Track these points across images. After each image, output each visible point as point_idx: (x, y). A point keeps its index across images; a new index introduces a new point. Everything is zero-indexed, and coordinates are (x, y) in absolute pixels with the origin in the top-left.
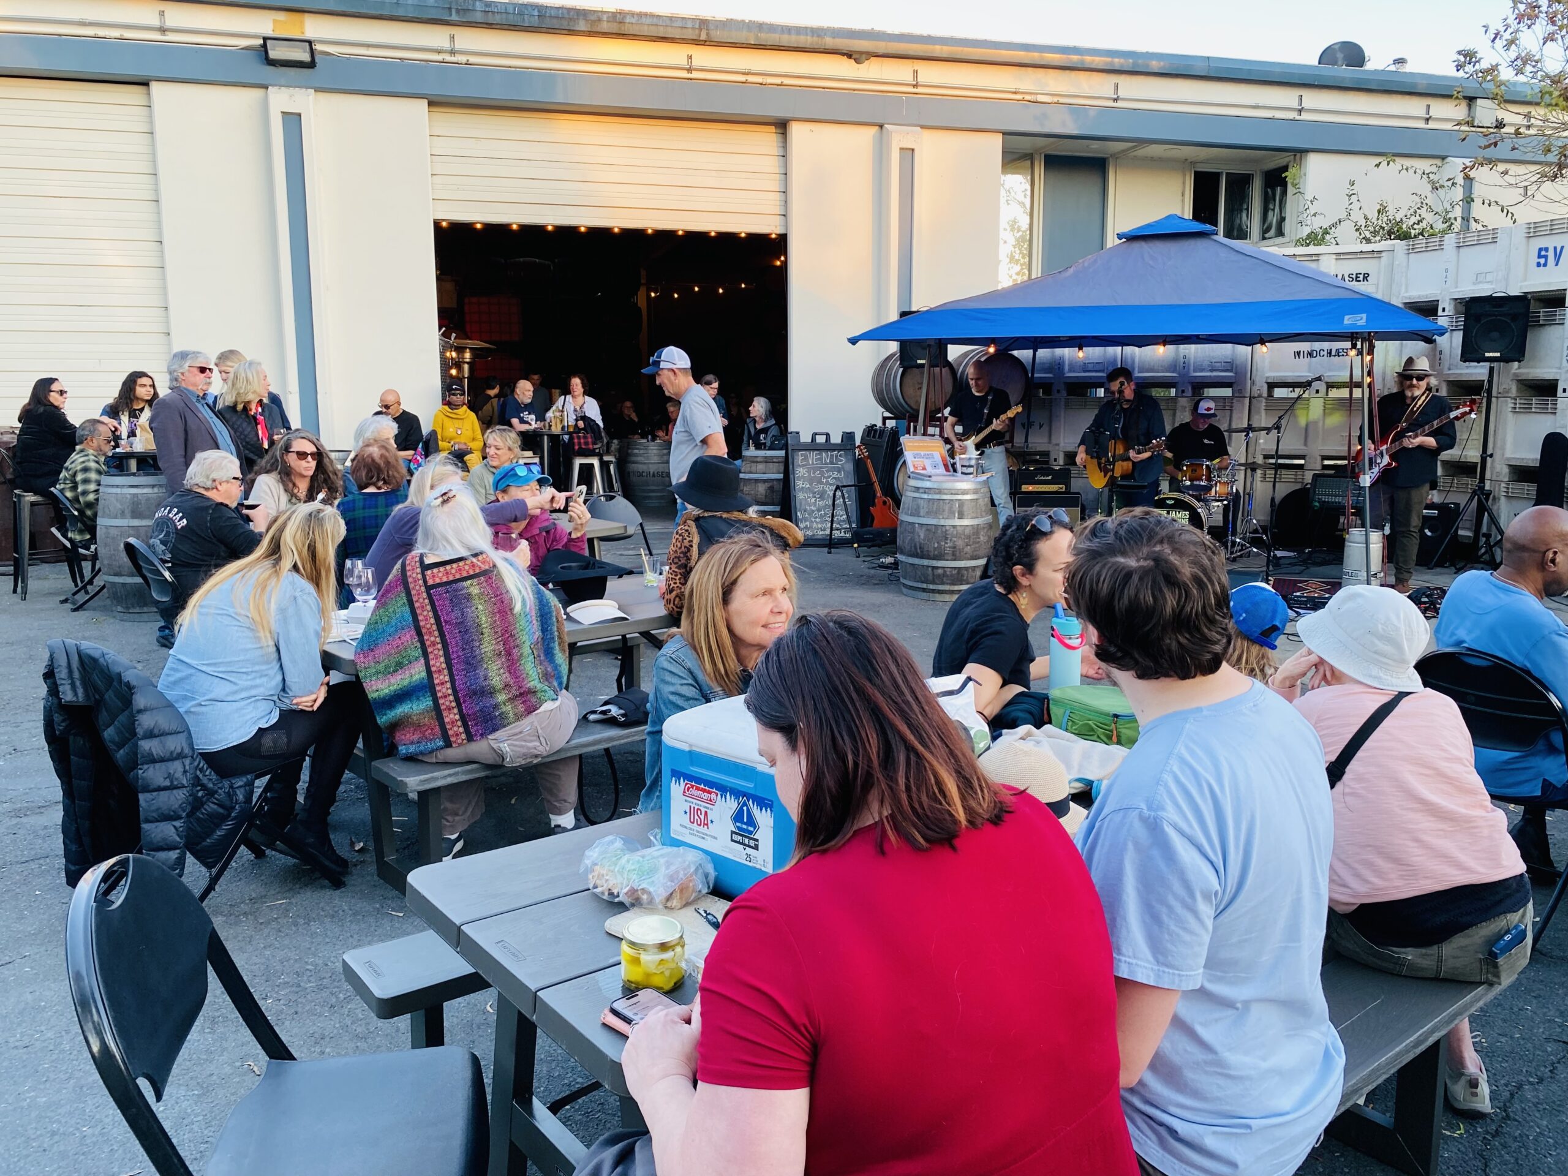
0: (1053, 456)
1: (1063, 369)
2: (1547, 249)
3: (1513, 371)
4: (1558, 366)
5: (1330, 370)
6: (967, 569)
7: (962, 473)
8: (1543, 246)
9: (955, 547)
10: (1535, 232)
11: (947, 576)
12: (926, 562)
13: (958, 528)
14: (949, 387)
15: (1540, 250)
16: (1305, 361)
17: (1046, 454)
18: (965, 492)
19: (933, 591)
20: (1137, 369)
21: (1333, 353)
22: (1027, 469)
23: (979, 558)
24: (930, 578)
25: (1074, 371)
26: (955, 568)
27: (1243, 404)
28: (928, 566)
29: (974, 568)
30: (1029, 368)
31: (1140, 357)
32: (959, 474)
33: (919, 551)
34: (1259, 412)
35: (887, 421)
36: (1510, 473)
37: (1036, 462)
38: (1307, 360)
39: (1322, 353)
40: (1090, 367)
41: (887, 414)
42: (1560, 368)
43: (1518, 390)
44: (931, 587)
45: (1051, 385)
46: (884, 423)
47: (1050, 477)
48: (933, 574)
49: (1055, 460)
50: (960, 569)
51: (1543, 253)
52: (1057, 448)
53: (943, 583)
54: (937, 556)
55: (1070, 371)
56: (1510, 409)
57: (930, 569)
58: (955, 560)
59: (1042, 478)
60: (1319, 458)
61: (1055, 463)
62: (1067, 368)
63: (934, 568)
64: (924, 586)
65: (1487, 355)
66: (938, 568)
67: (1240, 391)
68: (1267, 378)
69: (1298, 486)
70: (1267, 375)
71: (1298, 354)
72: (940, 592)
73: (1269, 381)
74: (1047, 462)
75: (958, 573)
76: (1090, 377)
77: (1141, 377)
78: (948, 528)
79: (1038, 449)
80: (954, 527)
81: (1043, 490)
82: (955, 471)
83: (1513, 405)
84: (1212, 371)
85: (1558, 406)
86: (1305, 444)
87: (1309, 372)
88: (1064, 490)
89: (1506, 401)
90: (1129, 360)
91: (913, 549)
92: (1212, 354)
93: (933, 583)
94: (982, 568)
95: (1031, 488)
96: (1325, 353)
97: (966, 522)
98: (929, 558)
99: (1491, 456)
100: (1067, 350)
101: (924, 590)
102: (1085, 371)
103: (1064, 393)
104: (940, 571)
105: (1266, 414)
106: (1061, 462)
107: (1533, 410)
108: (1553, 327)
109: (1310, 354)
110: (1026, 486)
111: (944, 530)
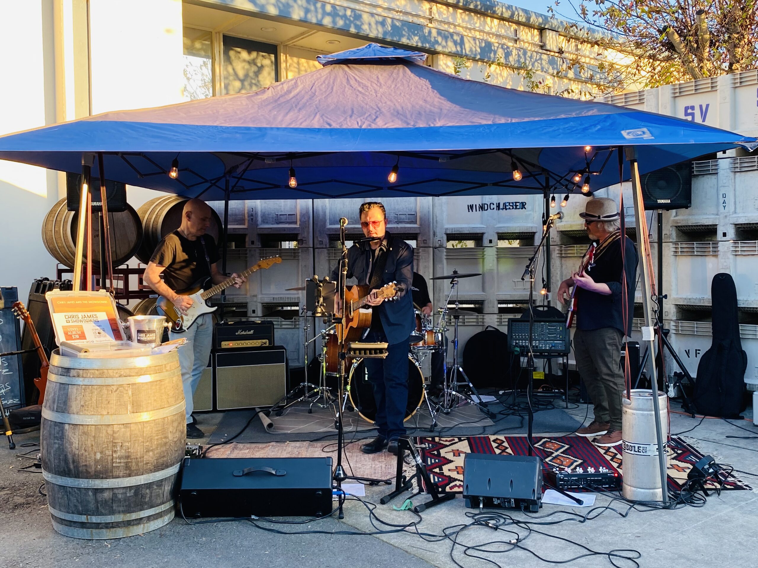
0: (250, 308)
1: (257, 221)
2: (693, 108)
3: (672, 218)
4: (715, 212)
5: (499, 222)
6: (149, 486)
7: (139, 341)
8: (690, 104)
9: (128, 457)
10: (680, 92)
11: (119, 501)
12: (83, 483)
13: (133, 427)
14: (132, 236)
15: (686, 108)
16: (477, 214)
17: (244, 305)
18: (140, 372)
19: (97, 526)
20: (328, 221)
21: (501, 207)
22: (226, 324)
23: (167, 467)
24: (92, 506)
25: (267, 223)
26: (130, 488)
27: (429, 254)
28: (87, 489)
29: (160, 483)
30: (222, 219)
31: (331, 209)
32: (135, 343)
33: (72, 467)
34: (441, 261)
35: (63, 274)
36: (678, 312)
37: (234, 314)
38: (479, 213)
39: (492, 206)
40: (283, 218)
41: (62, 267)
42: (717, 215)
43: (677, 236)
44: (95, 519)
45: (243, 236)
46: (59, 277)
47: (252, 332)
48: (97, 501)
49: (254, 312)
50: (137, 488)
51: (690, 111)
52: (255, 299)
53: (112, 512)
54: (100, 472)
55: (264, 221)
56: (672, 253)
57: (90, 493)
58: (130, 475)
59: (243, 333)
60: (496, 302)
61: (253, 315)
62: (259, 219)
63: (97, 491)
64: (83, 519)
65: (659, 201)
66: (102, 490)
67: (425, 241)
68: (447, 229)
69: (479, 330)
70: (446, 226)
71: (471, 207)
72: (108, 526)
73: (448, 232)
74: (245, 314)
75: (136, 494)
76: (284, 229)
77: (333, 229)
78: (116, 428)
79: (235, 301)
80: (126, 425)
81: (245, 346)
82: (130, 338)
83: (674, 249)
84: (398, 222)
85: (719, 249)
86: (483, 290)
87: (482, 224)
88: (267, 345)
89: (669, 246)
90: (321, 213)
91: (62, 463)
92: (397, 207)
93: (97, 513)
94: (172, 480)
95: (231, 344)
96: (495, 206)
97: (145, 416)
98: (88, 475)
99: (666, 297)
100: (258, 202)
101: (83, 525)
102: (278, 223)
103: (258, 244)
104: (107, 495)
105: (447, 263)
106: (259, 312)
107: (695, 254)
108: (706, 176)
109: (482, 207)
110: (227, 343)
111: (110, 431)
